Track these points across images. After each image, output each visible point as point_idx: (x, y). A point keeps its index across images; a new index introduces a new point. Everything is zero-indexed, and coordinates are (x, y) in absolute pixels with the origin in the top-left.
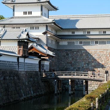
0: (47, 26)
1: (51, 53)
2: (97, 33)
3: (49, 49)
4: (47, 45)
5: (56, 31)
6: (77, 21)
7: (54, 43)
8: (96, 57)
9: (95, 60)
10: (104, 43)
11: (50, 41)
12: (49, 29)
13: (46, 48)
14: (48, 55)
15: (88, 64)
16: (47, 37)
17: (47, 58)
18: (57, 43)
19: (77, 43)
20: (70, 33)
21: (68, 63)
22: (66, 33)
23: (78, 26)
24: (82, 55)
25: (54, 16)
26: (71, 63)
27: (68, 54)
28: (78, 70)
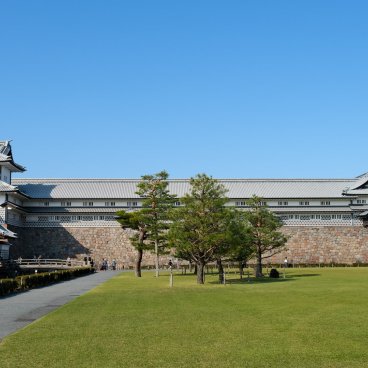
0: (7, 195)
1: (11, 234)
2: (81, 204)
3: (10, 228)
4: (6, 222)
5: (22, 201)
6: (53, 187)
7: (17, 218)
8: (78, 238)
9: (77, 242)
10: (91, 219)
11: (11, 217)
12: (10, 199)
13: (5, 227)
14: (6, 237)
15: (67, 248)
16: (7, 211)
17: (6, 240)
18: (23, 217)
19: (52, 219)
20: (43, 205)
21: (38, 247)
22: (37, 205)
23: (54, 194)
24: (58, 235)
25: (19, 179)
26: (42, 246)
27: (38, 235)
28: (53, 256)
